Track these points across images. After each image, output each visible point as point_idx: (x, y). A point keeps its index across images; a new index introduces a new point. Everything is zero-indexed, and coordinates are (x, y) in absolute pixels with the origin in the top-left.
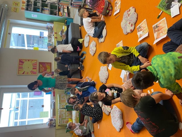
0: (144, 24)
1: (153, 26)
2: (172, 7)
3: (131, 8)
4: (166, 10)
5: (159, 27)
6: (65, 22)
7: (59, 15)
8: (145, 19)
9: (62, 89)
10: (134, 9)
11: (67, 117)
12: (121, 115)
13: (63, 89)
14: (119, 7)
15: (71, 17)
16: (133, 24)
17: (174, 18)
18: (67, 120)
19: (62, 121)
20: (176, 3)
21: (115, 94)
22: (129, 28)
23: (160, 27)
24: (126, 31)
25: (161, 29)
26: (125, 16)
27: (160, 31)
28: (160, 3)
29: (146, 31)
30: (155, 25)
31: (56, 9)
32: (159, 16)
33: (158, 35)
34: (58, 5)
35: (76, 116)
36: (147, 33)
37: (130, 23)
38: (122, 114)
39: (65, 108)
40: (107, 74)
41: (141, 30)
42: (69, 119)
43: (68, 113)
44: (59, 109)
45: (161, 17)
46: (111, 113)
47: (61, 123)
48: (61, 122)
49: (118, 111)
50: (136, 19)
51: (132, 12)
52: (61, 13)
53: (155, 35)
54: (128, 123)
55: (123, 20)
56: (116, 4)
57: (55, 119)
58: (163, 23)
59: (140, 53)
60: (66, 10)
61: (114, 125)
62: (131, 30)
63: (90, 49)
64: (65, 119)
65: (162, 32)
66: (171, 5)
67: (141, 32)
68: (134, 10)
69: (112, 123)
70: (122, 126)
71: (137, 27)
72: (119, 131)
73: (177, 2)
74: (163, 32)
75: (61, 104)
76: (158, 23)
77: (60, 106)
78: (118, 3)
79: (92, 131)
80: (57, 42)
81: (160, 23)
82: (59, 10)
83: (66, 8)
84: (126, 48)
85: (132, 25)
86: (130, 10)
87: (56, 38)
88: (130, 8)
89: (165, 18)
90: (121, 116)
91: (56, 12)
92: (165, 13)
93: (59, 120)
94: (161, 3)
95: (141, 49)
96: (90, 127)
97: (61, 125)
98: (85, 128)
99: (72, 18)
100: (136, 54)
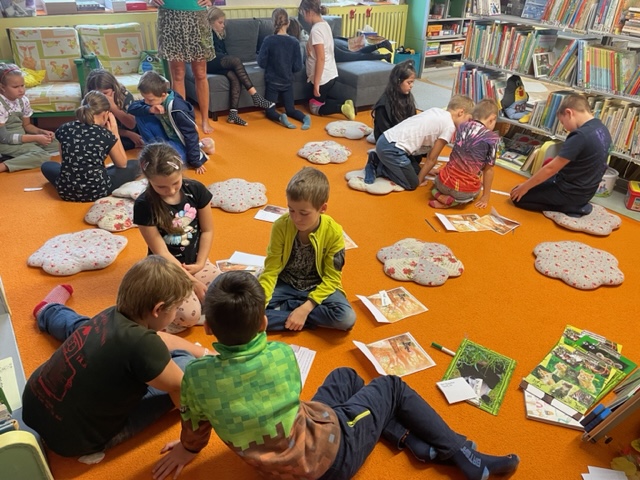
0: (413, 306)
1: (408, 334)
2: (467, 381)
3: (459, 264)
4: (458, 365)
5: (406, 351)
6: (407, 50)
7: (430, 24)
8: (427, 309)
9: (161, 41)
10: (457, 273)
11: (51, 63)
12: (93, 264)
13: (161, 44)
14: (461, 229)
15: (424, 70)
16: (412, 276)
17: (434, 389)
18: (39, 63)
19: (30, 45)
20: (479, 391)
21: (177, 240)
22: (397, 264)
23: (406, 355)
24: (389, 255)
25: (401, 357)
26: (435, 250)
27: (394, 357)
28: (476, 345)
29: (391, 316)
30: (413, 340)
31: (451, 14)
32: (439, 349)
33: (384, 352)
34: (463, 19)
35: (58, 100)
36: (387, 318)
37: (414, 264)
38: (98, 267)
39: (83, 53)
40: (238, 208)
41: (393, 301)
42: (42, 73)
43: (67, 67)
44: (79, 31)
45: (437, 352)
46: (96, 230)
47: (21, 37)
48: (25, 39)
49: (108, 253)
50: (427, 283)
51: (448, 269)
52: (438, 33)
53: (382, 344)
54: (69, 290)
55: (423, 245)
56: (471, 216)
57: (35, 14)
58: (420, 361)
59: (323, 304)
60: (446, 50)
61: (50, 243)
62: (392, 271)
63: (321, 143)
64: (42, 56)
65: (392, 361)
66: (473, 378)
67: (388, 301)
68: (455, 275)
69: (57, 238)
70: (54, 273)
71: (401, 288)
72: (32, 264)
73: (484, 393)
74: (391, 366)
75: (102, 35)
76: (418, 346)
77: (91, 32)
78: (473, 224)
79: (9, 166)
80: (336, 17)
81: (418, 353)
82: (447, 25)
83: (455, 53)
84: (339, 260)
85: (407, 271)
86: (453, 261)
87: (352, 13)
88: (459, 261)
89: (434, 364)
90: (92, 266)
91: (439, 14)
92: (450, 364)
93: (35, 31)
94: (477, 349)
95: (334, 309)
96: (23, 157)
97: (13, 38)
98: (16, 137)
99: (423, 76)
100: (319, 295)
